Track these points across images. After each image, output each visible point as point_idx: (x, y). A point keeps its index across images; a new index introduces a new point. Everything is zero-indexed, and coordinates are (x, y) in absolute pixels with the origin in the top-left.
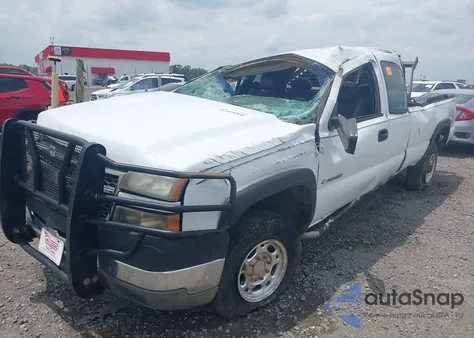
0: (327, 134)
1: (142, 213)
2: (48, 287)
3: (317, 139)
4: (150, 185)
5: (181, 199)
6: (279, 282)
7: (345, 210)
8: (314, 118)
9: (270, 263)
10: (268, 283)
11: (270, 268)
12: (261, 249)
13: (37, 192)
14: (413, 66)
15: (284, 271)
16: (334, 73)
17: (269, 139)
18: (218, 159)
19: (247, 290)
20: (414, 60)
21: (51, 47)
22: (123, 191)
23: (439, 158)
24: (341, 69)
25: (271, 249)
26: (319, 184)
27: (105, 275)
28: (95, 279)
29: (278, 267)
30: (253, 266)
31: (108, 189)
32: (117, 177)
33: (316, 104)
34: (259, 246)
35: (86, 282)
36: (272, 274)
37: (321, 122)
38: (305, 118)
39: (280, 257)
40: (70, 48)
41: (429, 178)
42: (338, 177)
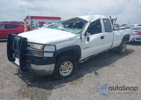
0: (84, 37)
1: (35, 53)
2: (18, 72)
3: (81, 38)
4: (37, 47)
5: (43, 50)
6: (71, 72)
7: (92, 57)
8: (80, 33)
9: (68, 67)
10: (68, 72)
11: (69, 68)
12: (66, 63)
13: (15, 50)
14: (115, 20)
15: (72, 69)
16: (88, 22)
17: (67, 37)
18: (53, 41)
19: (62, 73)
20: (116, 18)
21: (28, 16)
22: (32, 48)
23: (127, 45)
24: (90, 21)
25: (69, 64)
26: (82, 49)
27: (28, 67)
28: (26, 68)
29: (71, 68)
30: (64, 67)
31: (28, 48)
32: (30, 45)
33: (81, 30)
34: (65, 63)
35: (24, 68)
36: (69, 70)
37: (82, 34)
38: (78, 33)
39: (71, 66)
40: (33, 16)
41: (123, 50)
42: (88, 48)
